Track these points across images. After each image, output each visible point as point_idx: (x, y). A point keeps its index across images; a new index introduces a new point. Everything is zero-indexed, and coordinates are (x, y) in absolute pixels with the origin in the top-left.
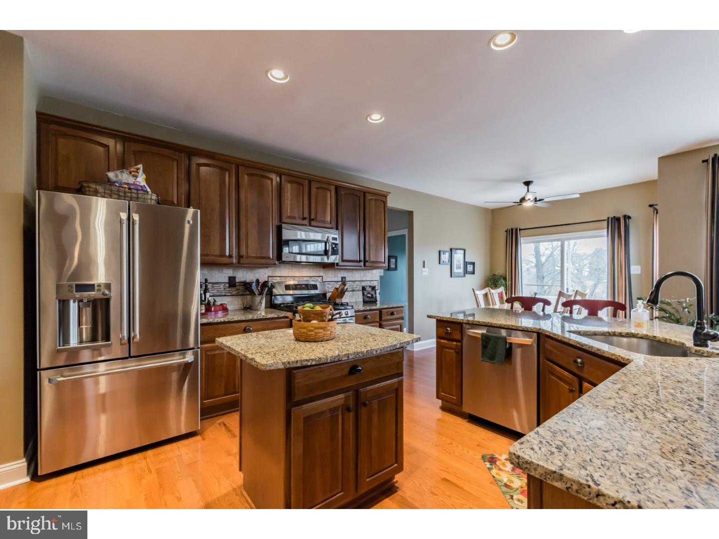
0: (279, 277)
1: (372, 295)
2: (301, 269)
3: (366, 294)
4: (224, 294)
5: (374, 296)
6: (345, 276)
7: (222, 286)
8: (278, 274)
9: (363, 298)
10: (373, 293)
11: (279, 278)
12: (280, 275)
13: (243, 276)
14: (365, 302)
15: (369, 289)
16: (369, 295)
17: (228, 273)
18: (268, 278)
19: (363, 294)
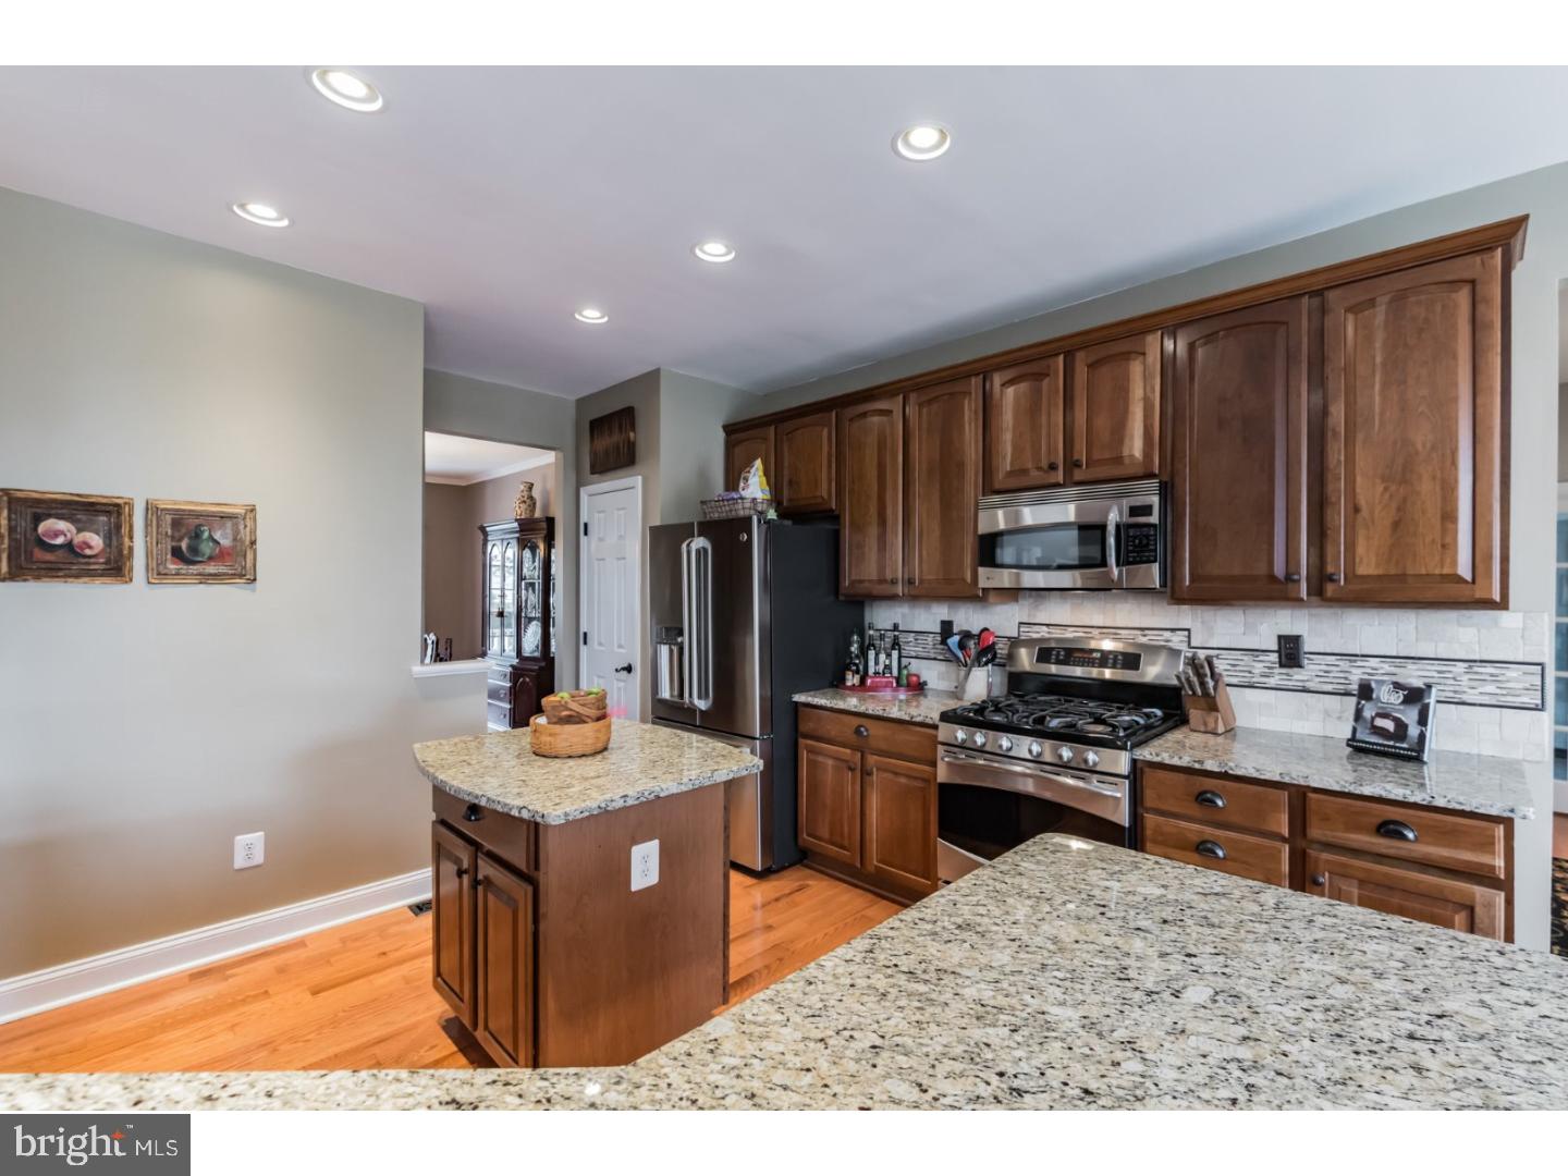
0: (1047, 625)
1: (1401, 727)
2: (1109, 606)
3: (1368, 712)
4: (933, 656)
5: (1413, 731)
6: (1295, 632)
7: (930, 639)
8: (1042, 617)
9: (1354, 730)
10: (1410, 716)
11: (1045, 628)
12: (1047, 622)
13: (969, 618)
14: (1358, 748)
15: (1388, 697)
16: (1389, 725)
17: (941, 612)
18: (1019, 627)
19: (1358, 715)
